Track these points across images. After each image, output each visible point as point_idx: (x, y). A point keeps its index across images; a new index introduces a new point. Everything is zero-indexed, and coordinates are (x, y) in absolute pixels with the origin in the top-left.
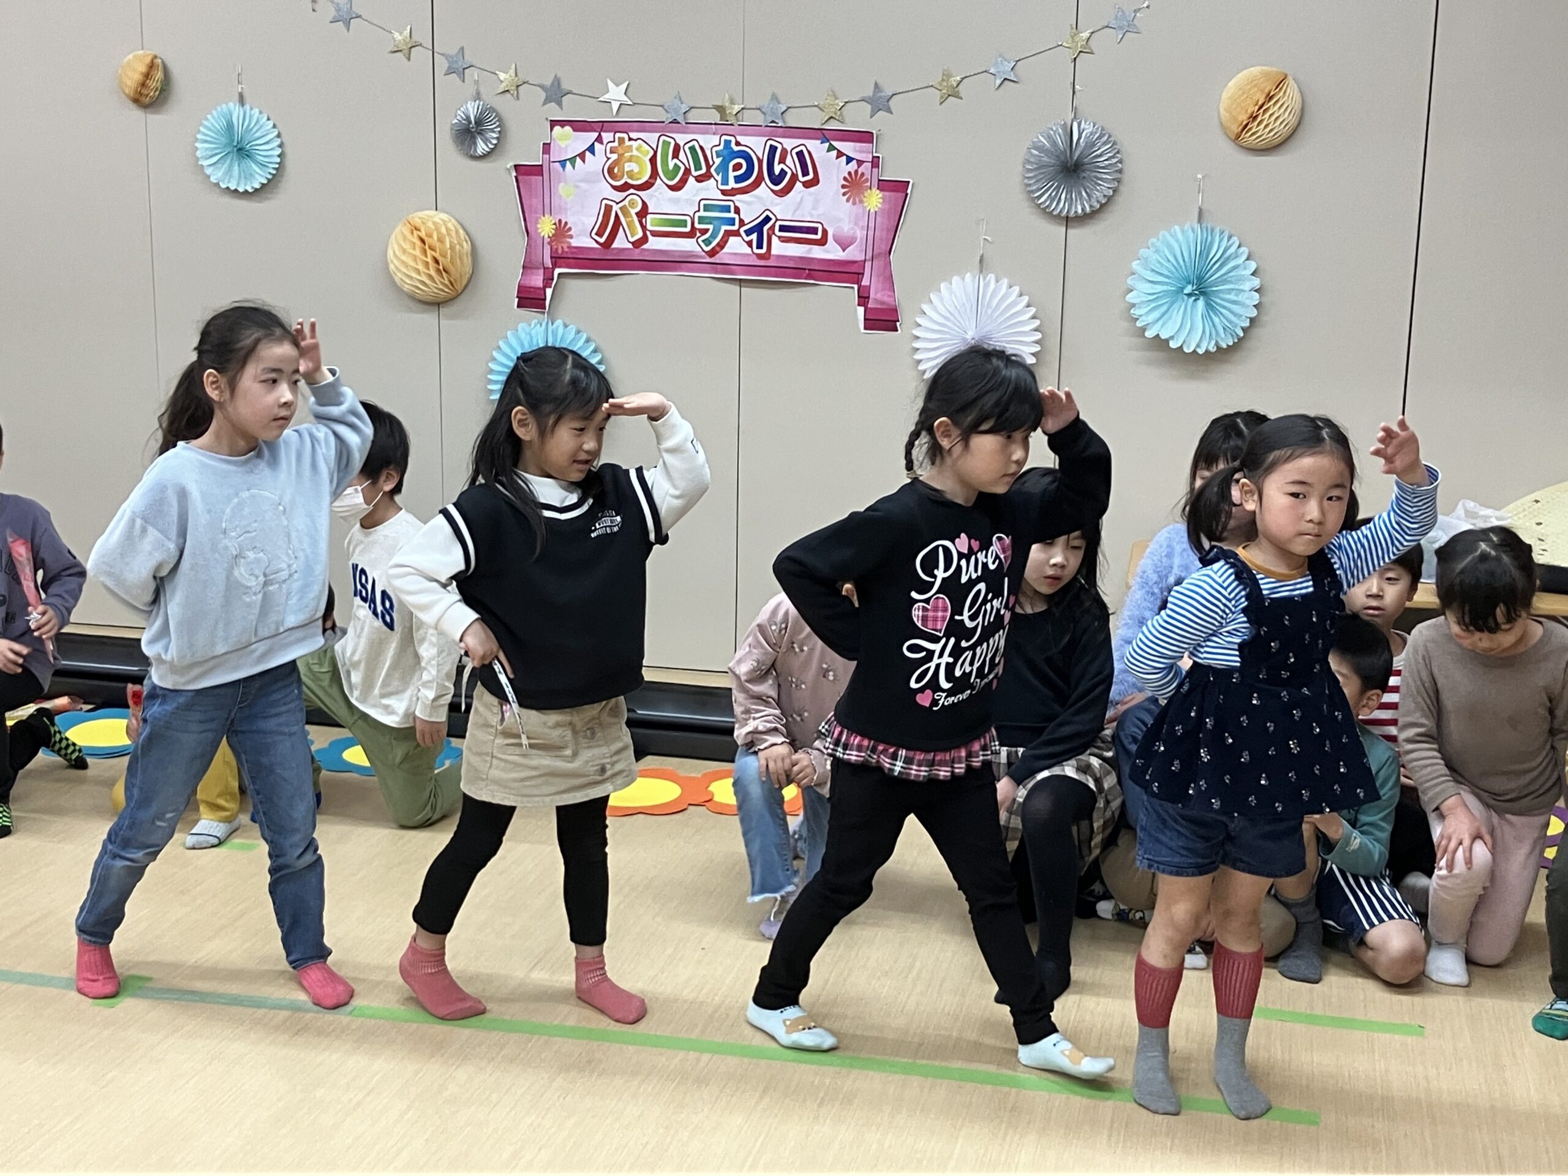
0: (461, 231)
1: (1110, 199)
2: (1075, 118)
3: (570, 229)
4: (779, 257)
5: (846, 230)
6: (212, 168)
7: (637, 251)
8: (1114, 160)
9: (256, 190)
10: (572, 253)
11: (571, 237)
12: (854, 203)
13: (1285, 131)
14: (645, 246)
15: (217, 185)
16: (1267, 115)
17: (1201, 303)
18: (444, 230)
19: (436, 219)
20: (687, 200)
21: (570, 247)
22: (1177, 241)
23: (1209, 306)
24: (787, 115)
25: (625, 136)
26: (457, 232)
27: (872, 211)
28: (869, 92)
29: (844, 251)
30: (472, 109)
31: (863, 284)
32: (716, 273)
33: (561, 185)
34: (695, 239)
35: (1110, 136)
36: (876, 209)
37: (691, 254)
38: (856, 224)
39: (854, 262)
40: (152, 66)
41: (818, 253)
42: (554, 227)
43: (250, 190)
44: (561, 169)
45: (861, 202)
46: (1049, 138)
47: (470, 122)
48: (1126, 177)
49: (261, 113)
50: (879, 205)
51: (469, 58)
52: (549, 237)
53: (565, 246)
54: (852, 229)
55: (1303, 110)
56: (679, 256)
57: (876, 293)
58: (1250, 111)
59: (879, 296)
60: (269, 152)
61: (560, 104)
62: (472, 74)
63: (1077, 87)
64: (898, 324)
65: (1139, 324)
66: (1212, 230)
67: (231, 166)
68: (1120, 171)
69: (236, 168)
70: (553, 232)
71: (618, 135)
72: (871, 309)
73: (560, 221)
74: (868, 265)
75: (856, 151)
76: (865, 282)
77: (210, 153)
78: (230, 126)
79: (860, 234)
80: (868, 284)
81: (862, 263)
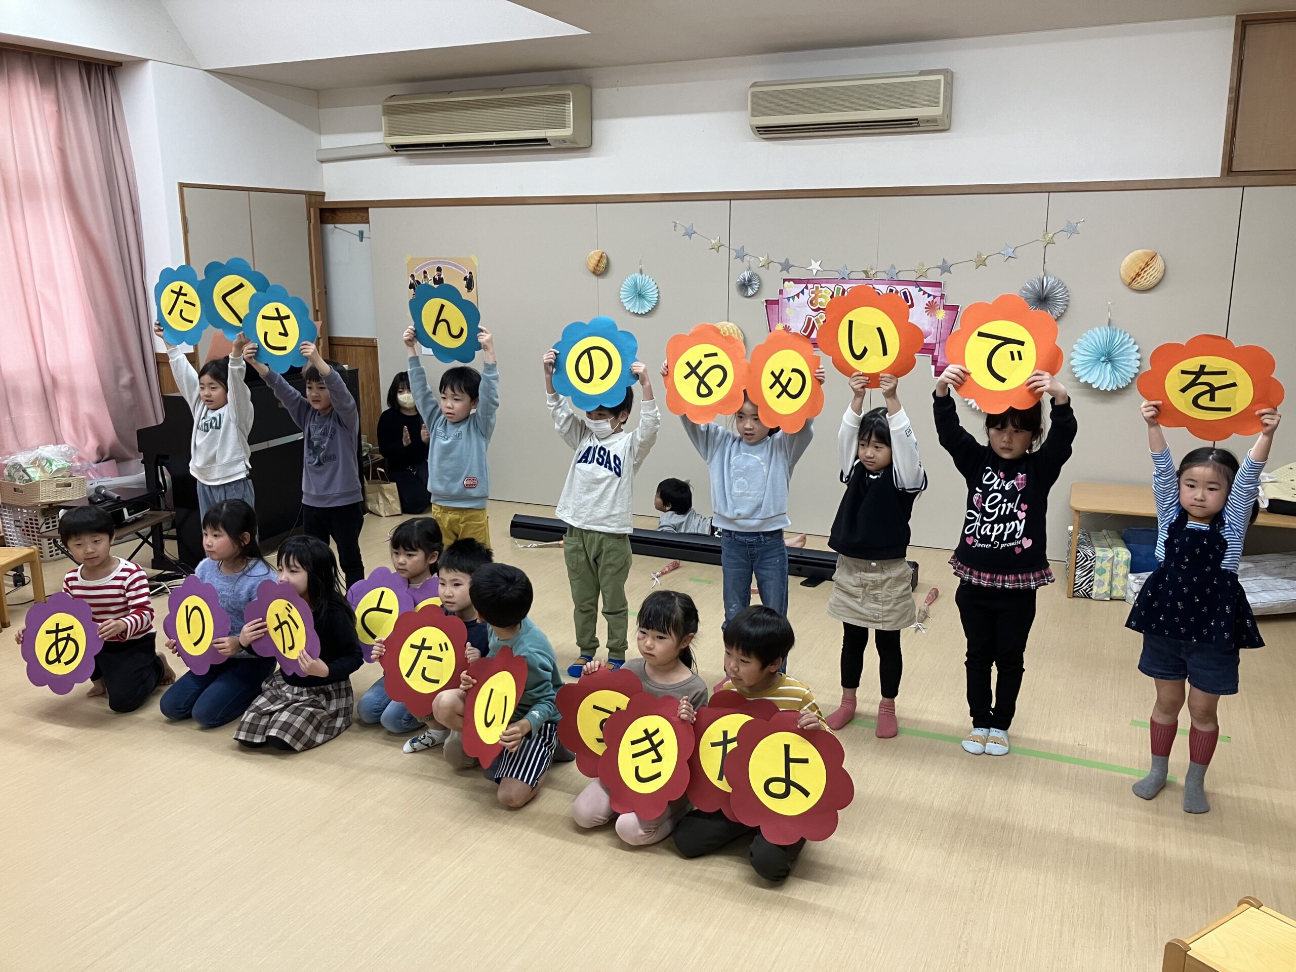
0: (739, 331)
1: (1062, 314)
2: (1045, 275)
3: (791, 329)
5: (926, 328)
6: (627, 304)
8: (1065, 296)
9: (646, 313)
12: (931, 316)
13: (1156, 282)
15: (629, 311)
16: (1146, 274)
17: (1109, 366)
18: (731, 331)
19: (728, 326)
22: (1097, 335)
23: (1113, 367)
24: (899, 275)
25: (819, 286)
26: (737, 331)
27: (940, 320)
28: (940, 263)
30: (746, 275)
33: (788, 309)
35: (1063, 284)
36: (942, 319)
38: (932, 326)
39: (930, 344)
40: (601, 257)
42: (784, 326)
43: (644, 313)
44: (787, 301)
45: (935, 315)
46: (1031, 285)
47: (745, 281)
48: (1071, 304)
49: (649, 278)
50: (944, 317)
51: (746, 251)
54: (930, 328)
55: (1165, 270)
57: (941, 359)
58: (1137, 272)
60: (652, 295)
61: (788, 272)
62: (747, 258)
63: (1046, 260)
65: (1076, 376)
66: (1116, 329)
67: (635, 302)
68: (1068, 301)
69: (638, 303)
70: (783, 328)
71: (815, 285)
73: (786, 326)
74: (937, 346)
75: (932, 291)
76: (936, 353)
77: (626, 296)
78: (636, 283)
79: (933, 330)
81: (935, 344)
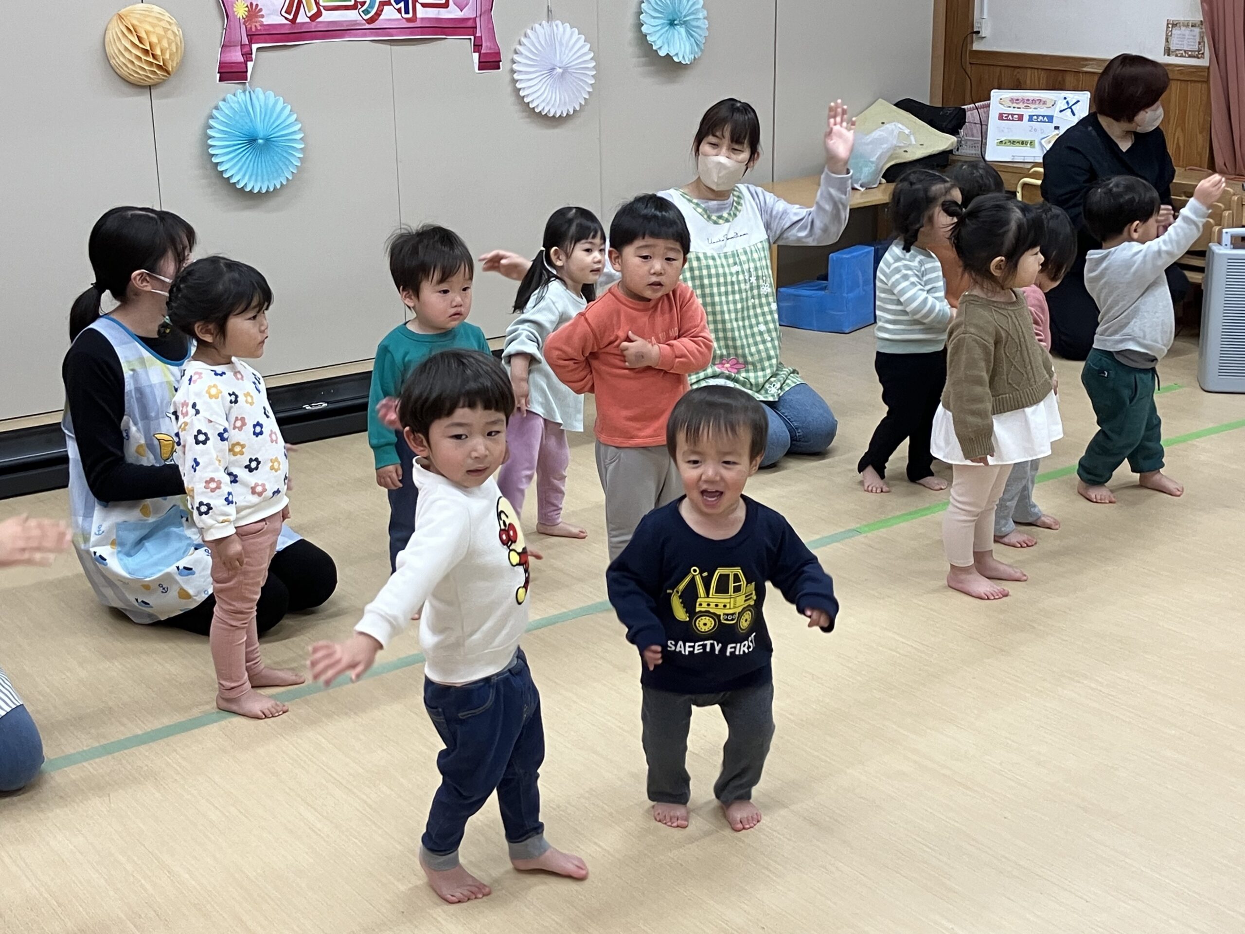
3: (261, 10)
4: (422, 19)
7: (314, 23)
10: (265, 30)
11: (263, 16)
14: (319, 20)
17: (683, 30)
21: (262, 25)
23: (687, 31)
29: (461, 11)
31: (477, 35)
32: (375, 36)
34: (357, 11)
37: (355, 22)
39: (468, 19)
41: (443, 14)
42: (247, 9)
52: (243, 18)
53: (258, 25)
56: (347, 26)
64: (501, 63)
65: (653, 48)
70: (246, 13)
72: (483, 54)
73: (251, 4)
74: (478, 20)
80: (480, 35)
81: (475, 19)
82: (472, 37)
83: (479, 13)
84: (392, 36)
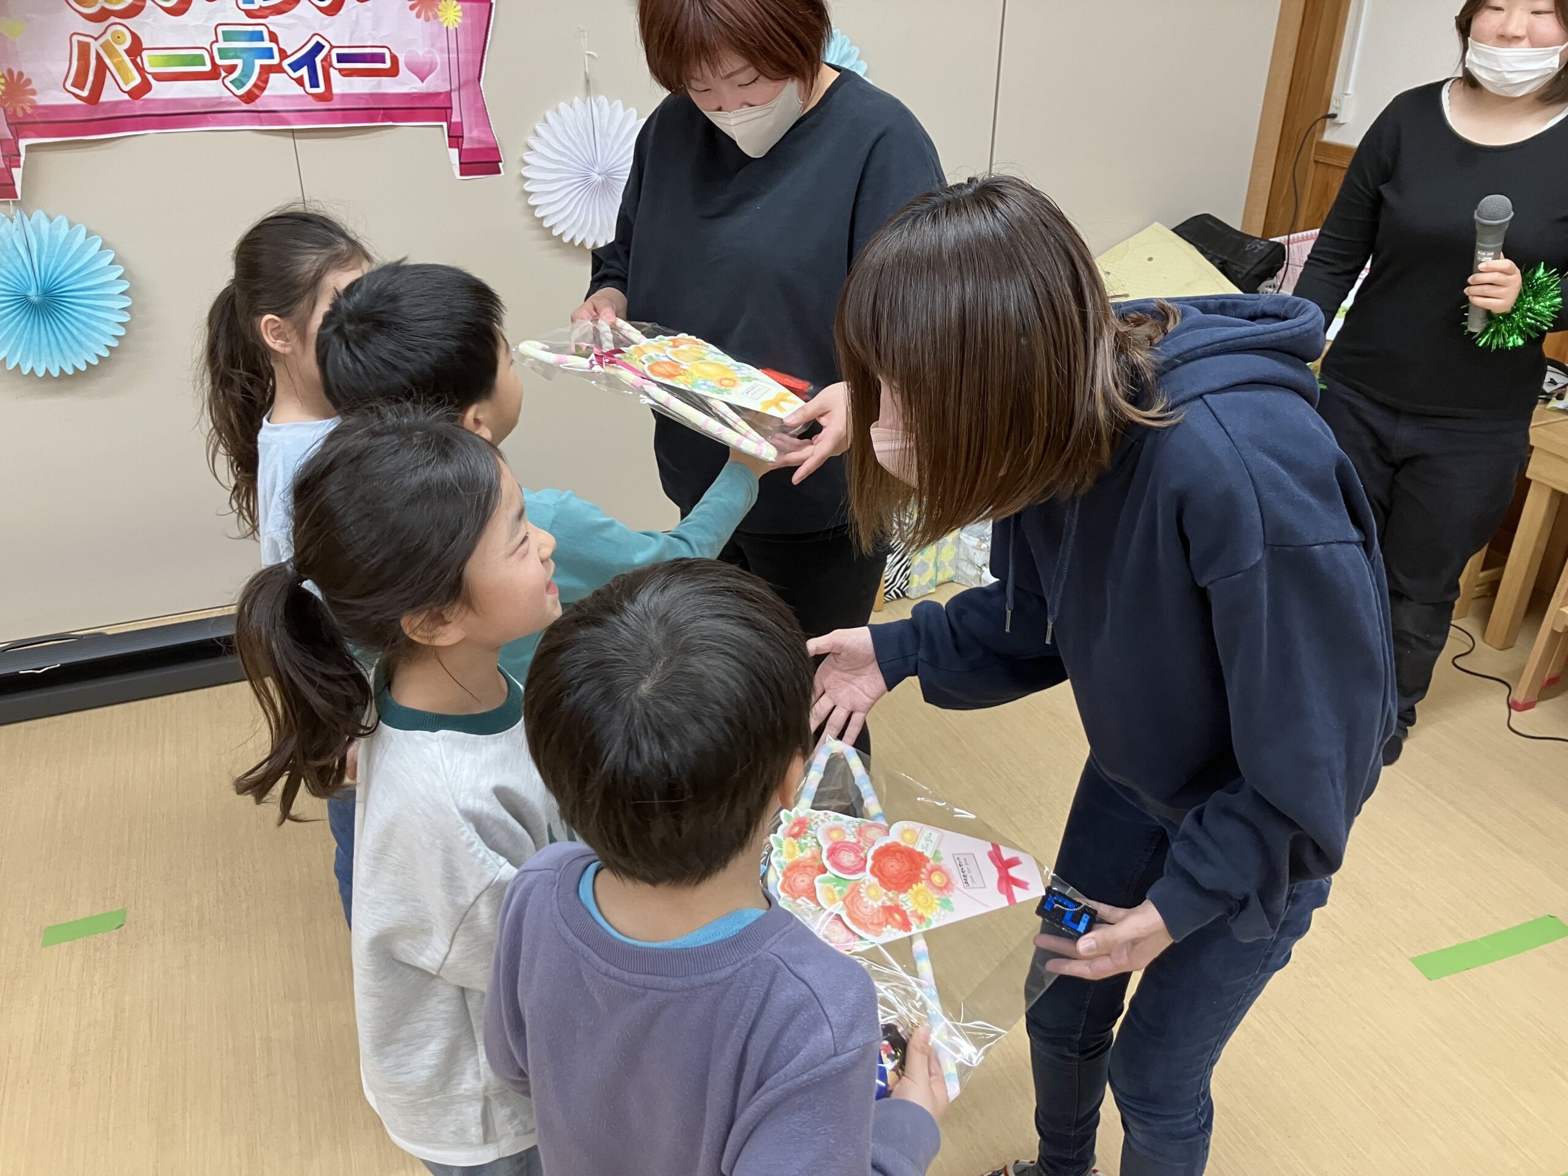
3: (29, 82)
4: (343, 96)
5: (421, 53)
7: (138, 103)
10: (40, 115)
11: (34, 93)
12: (427, 20)
14: (147, 96)
20: (196, 27)
21: (35, 107)
27: (451, 28)
29: (423, 81)
31: (453, 120)
32: (261, 123)
34: (220, 80)
36: (456, 26)
37: (219, 101)
38: (432, 46)
39: (437, 95)
41: (389, 86)
45: (436, 17)
50: (459, 20)
53: (26, 106)
54: (429, 52)
56: (203, 106)
57: (470, 131)
59: (475, 133)
64: (500, 165)
72: (467, 150)
73: (9, 70)
74: (455, 96)
76: (455, 119)
79: (439, 58)
80: (459, 120)
81: (448, 95)
82: (445, 124)
83: (455, 85)
84: (288, 123)
